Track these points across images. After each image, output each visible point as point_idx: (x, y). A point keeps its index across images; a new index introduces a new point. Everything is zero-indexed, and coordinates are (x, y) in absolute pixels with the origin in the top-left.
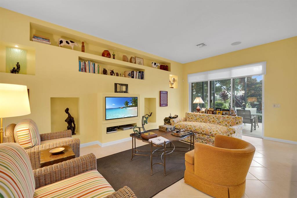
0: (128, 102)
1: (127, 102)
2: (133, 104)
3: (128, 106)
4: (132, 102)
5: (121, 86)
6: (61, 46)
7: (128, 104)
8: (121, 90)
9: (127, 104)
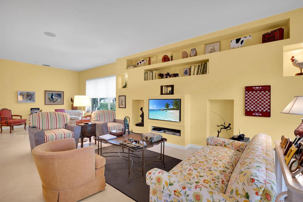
0: (169, 105)
1: (167, 104)
2: (174, 107)
3: (169, 108)
4: (173, 105)
5: (167, 88)
6: (139, 66)
7: (169, 106)
8: (167, 92)
9: (167, 106)
